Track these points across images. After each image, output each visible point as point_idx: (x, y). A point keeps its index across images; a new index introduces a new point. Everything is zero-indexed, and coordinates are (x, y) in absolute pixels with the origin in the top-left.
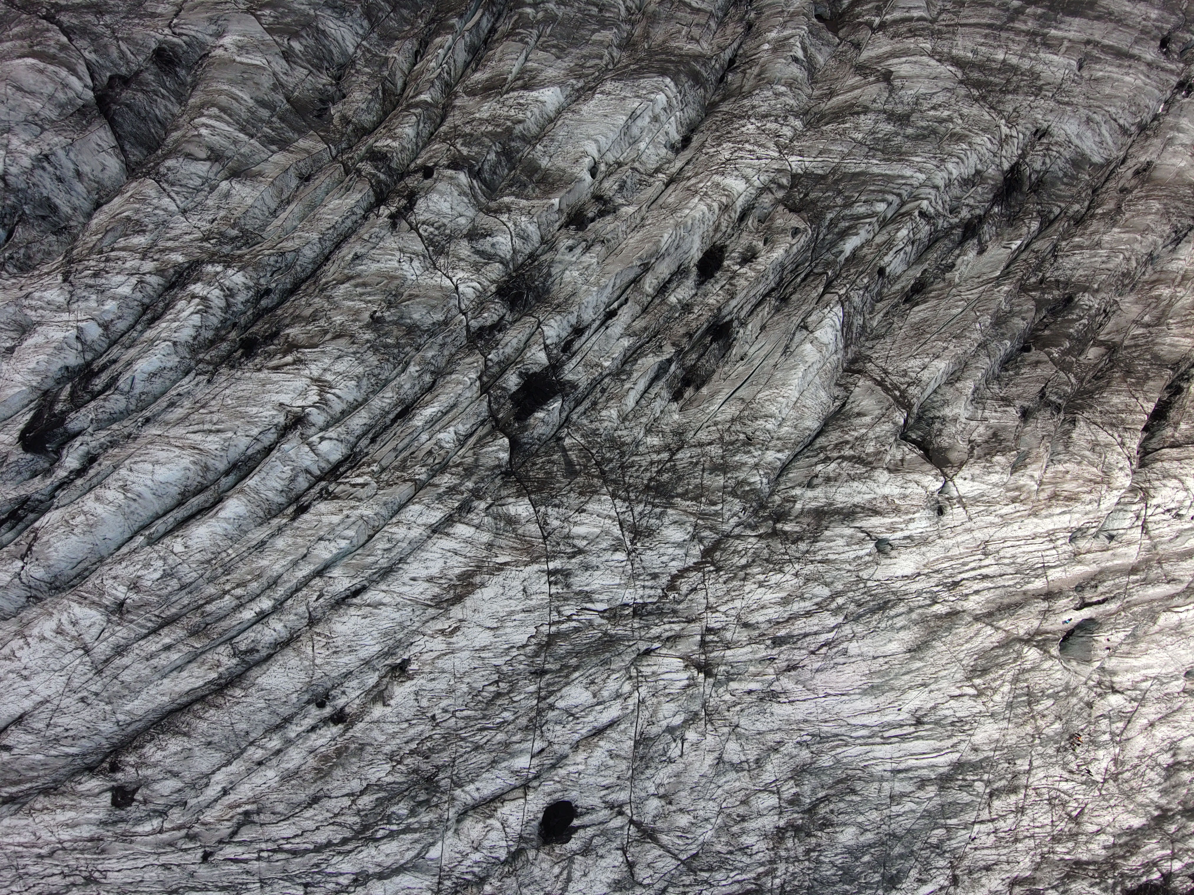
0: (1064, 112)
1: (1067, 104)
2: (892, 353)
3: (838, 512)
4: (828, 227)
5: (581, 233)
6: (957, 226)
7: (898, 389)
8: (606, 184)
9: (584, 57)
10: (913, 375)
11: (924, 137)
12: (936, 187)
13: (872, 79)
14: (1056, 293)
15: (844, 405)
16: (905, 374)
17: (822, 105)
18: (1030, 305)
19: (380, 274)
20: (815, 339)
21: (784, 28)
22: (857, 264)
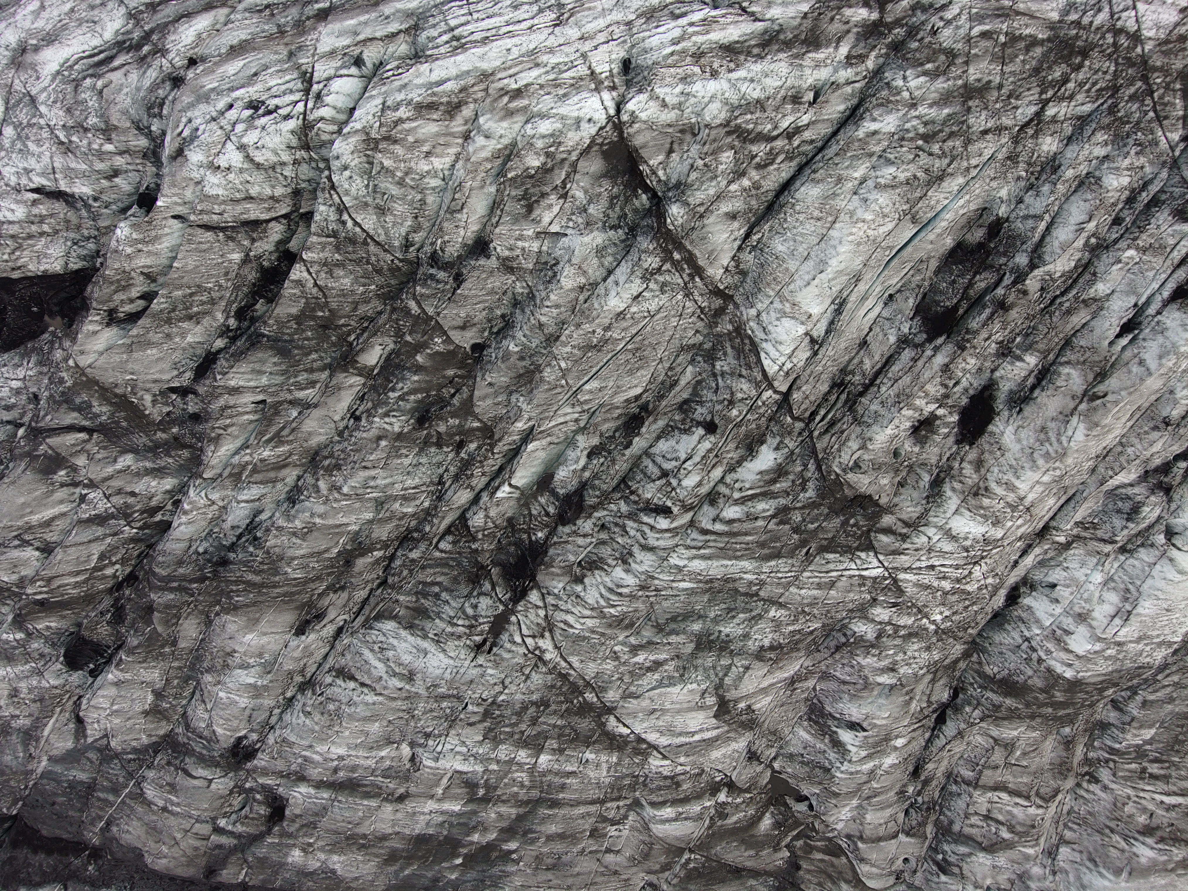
0: (450, 683)
1: (444, 697)
2: (674, 322)
3: (788, 45)
4: (805, 481)
6: (594, 508)
7: (673, 262)
10: (652, 285)
11: (674, 619)
12: (647, 548)
13: (742, 705)
14: (441, 428)
15: (748, 235)
16: (663, 286)
17: (808, 663)
18: (482, 406)
20: (802, 323)
21: (872, 772)
22: (746, 436)
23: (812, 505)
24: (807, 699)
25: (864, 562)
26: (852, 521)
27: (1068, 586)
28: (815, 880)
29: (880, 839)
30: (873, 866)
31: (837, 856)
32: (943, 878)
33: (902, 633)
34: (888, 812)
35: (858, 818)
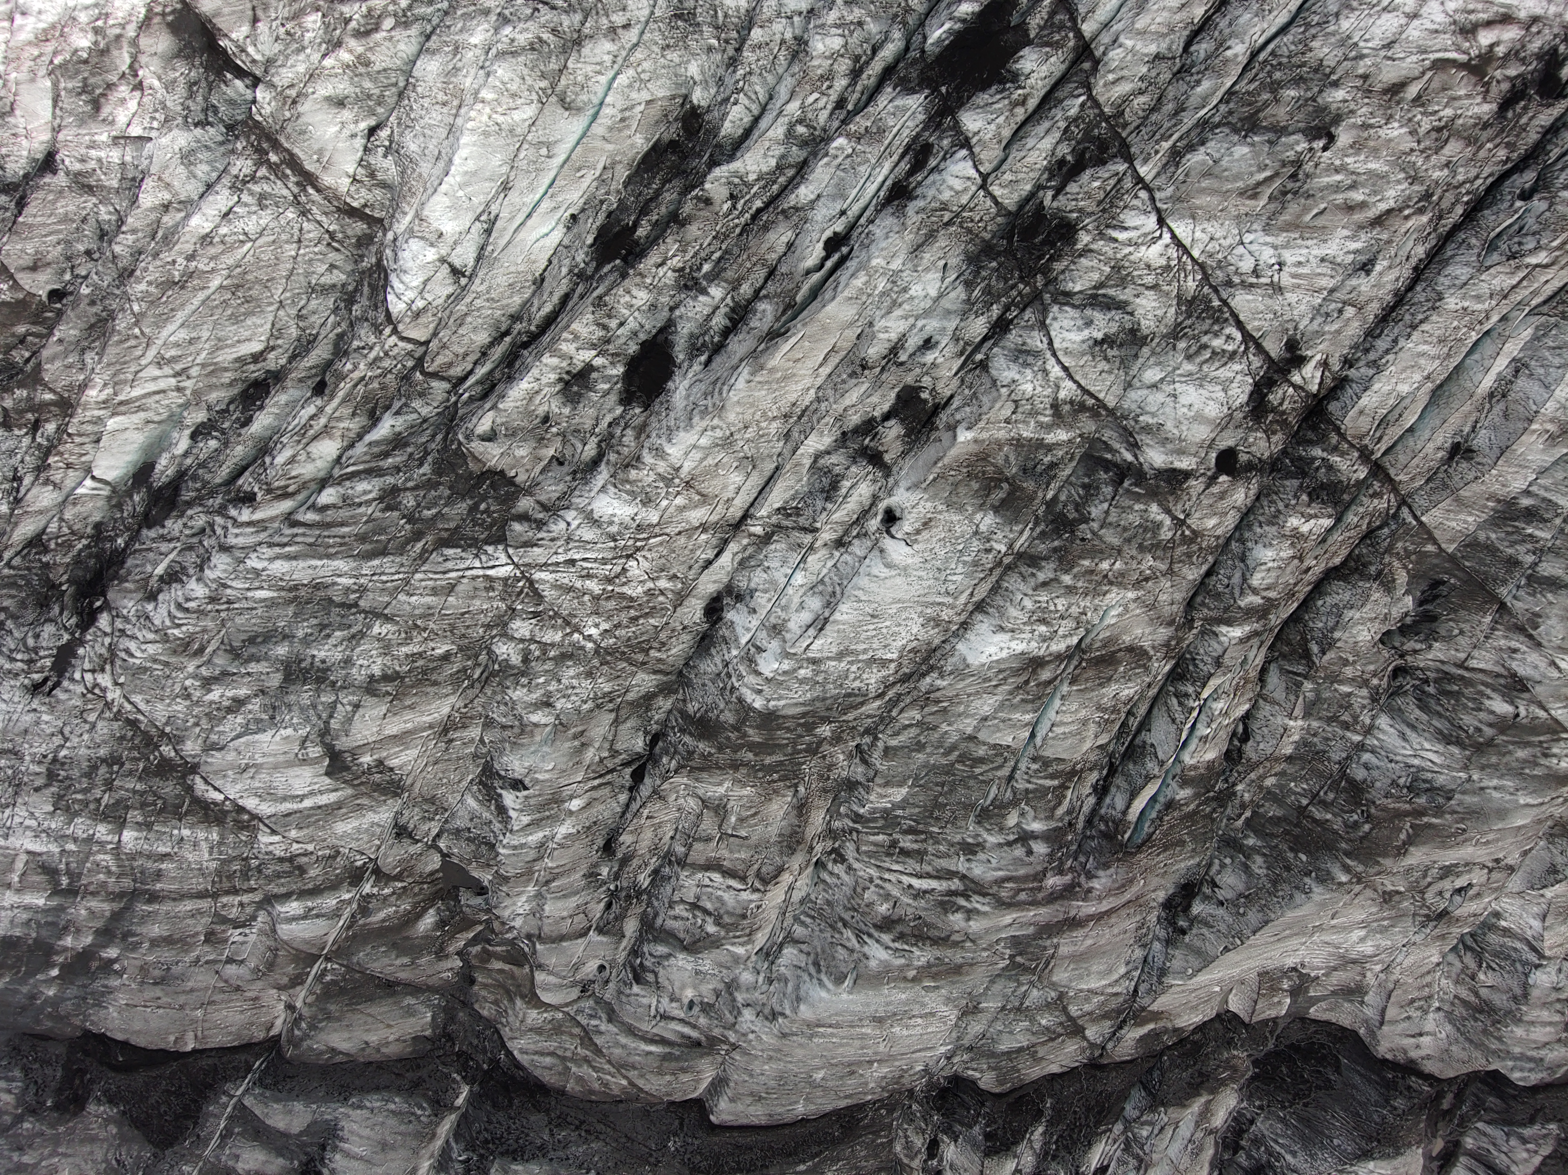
2: (290, 250)
4: (425, 453)
5: (909, 379)
6: (189, 504)
7: (270, 166)
8: (864, 490)
9: (920, 747)
10: (245, 198)
11: (252, 640)
12: (225, 549)
13: (367, 759)
14: (8, 403)
16: (261, 199)
17: (459, 702)
18: (51, 371)
19: (1321, 233)
20: (432, 245)
21: (542, 845)
22: (366, 398)
23: (429, 485)
24: (475, 756)
25: (490, 557)
26: (483, 506)
27: (766, 591)
28: (491, 998)
29: (562, 938)
30: (551, 973)
31: (521, 965)
32: (636, 989)
33: (552, 654)
34: (573, 902)
35: (536, 913)
